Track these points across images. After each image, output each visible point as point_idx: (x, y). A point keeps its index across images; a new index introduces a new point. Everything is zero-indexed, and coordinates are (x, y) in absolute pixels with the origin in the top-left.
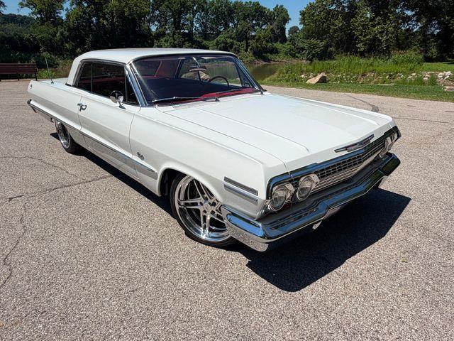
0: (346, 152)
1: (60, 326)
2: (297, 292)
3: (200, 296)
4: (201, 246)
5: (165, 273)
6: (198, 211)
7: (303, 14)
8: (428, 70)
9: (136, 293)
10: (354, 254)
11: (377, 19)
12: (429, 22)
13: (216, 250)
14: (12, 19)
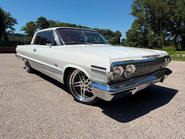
0: (147, 58)
1: (6, 133)
2: (127, 123)
3: (78, 123)
4: (80, 104)
5: (62, 113)
6: (79, 88)
7: (127, 33)
8: (179, 54)
9: (47, 121)
10: (154, 109)
11: (156, 35)
12: (177, 36)
13: (87, 106)
14: (18, 35)
